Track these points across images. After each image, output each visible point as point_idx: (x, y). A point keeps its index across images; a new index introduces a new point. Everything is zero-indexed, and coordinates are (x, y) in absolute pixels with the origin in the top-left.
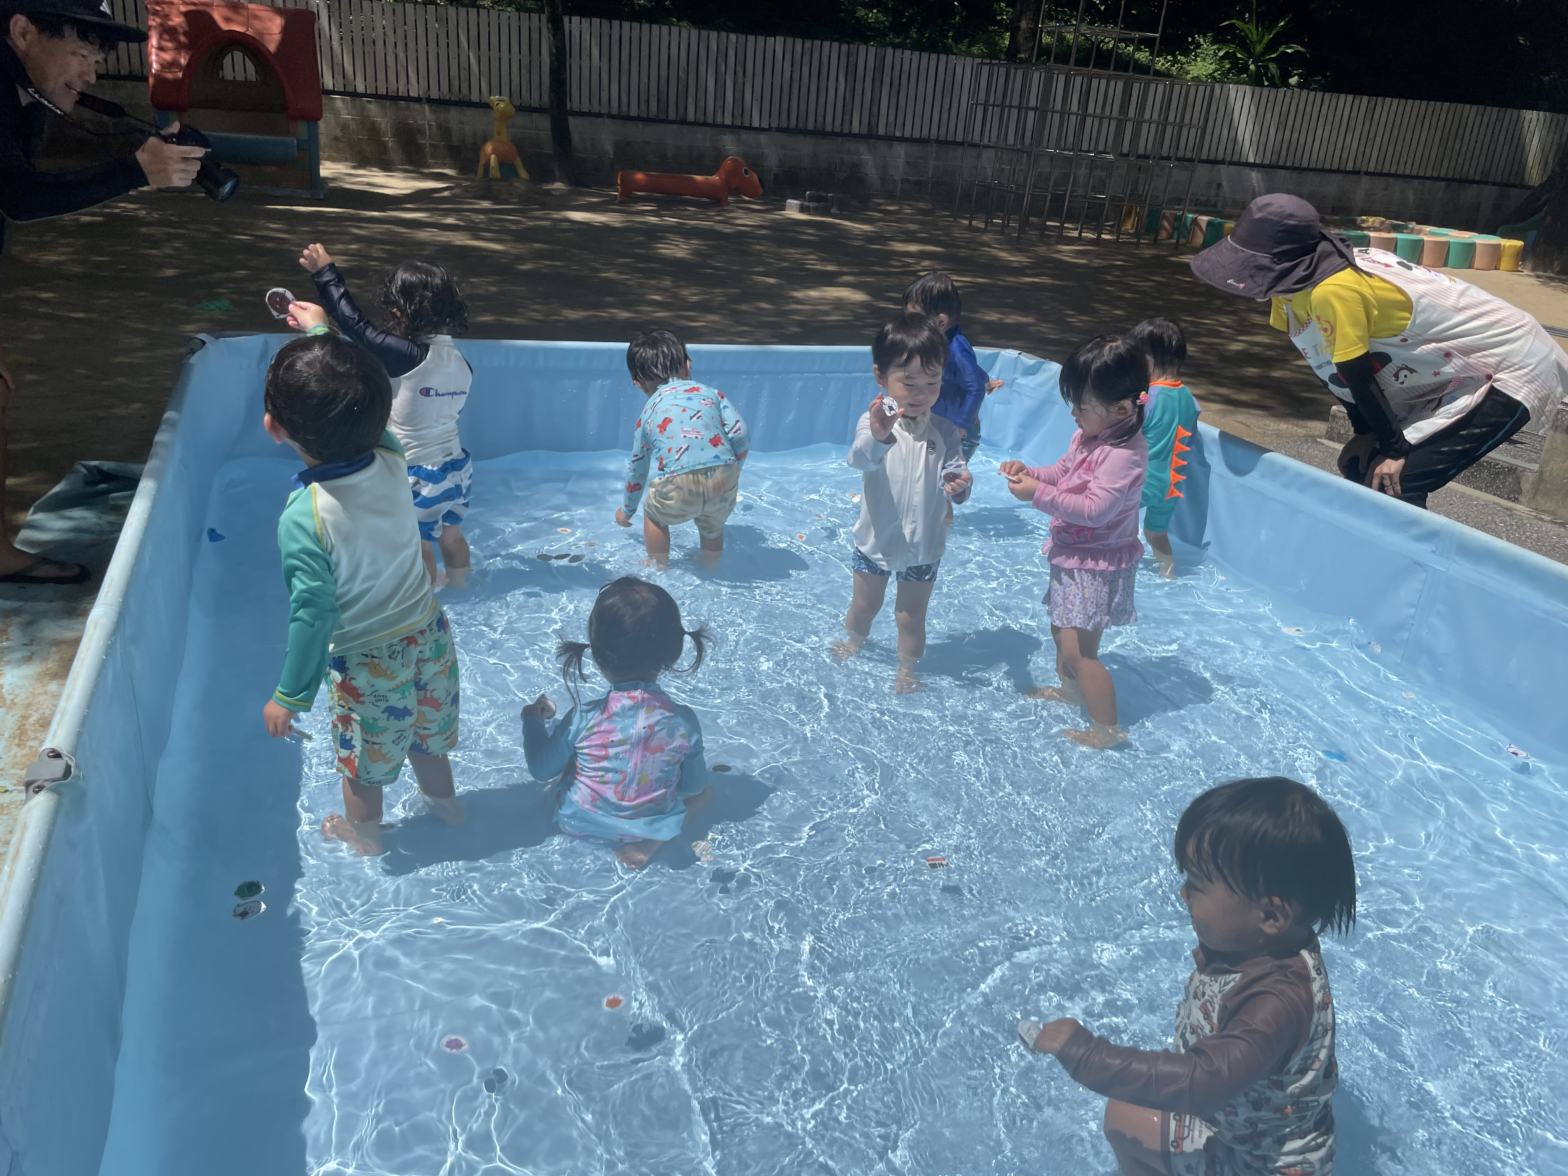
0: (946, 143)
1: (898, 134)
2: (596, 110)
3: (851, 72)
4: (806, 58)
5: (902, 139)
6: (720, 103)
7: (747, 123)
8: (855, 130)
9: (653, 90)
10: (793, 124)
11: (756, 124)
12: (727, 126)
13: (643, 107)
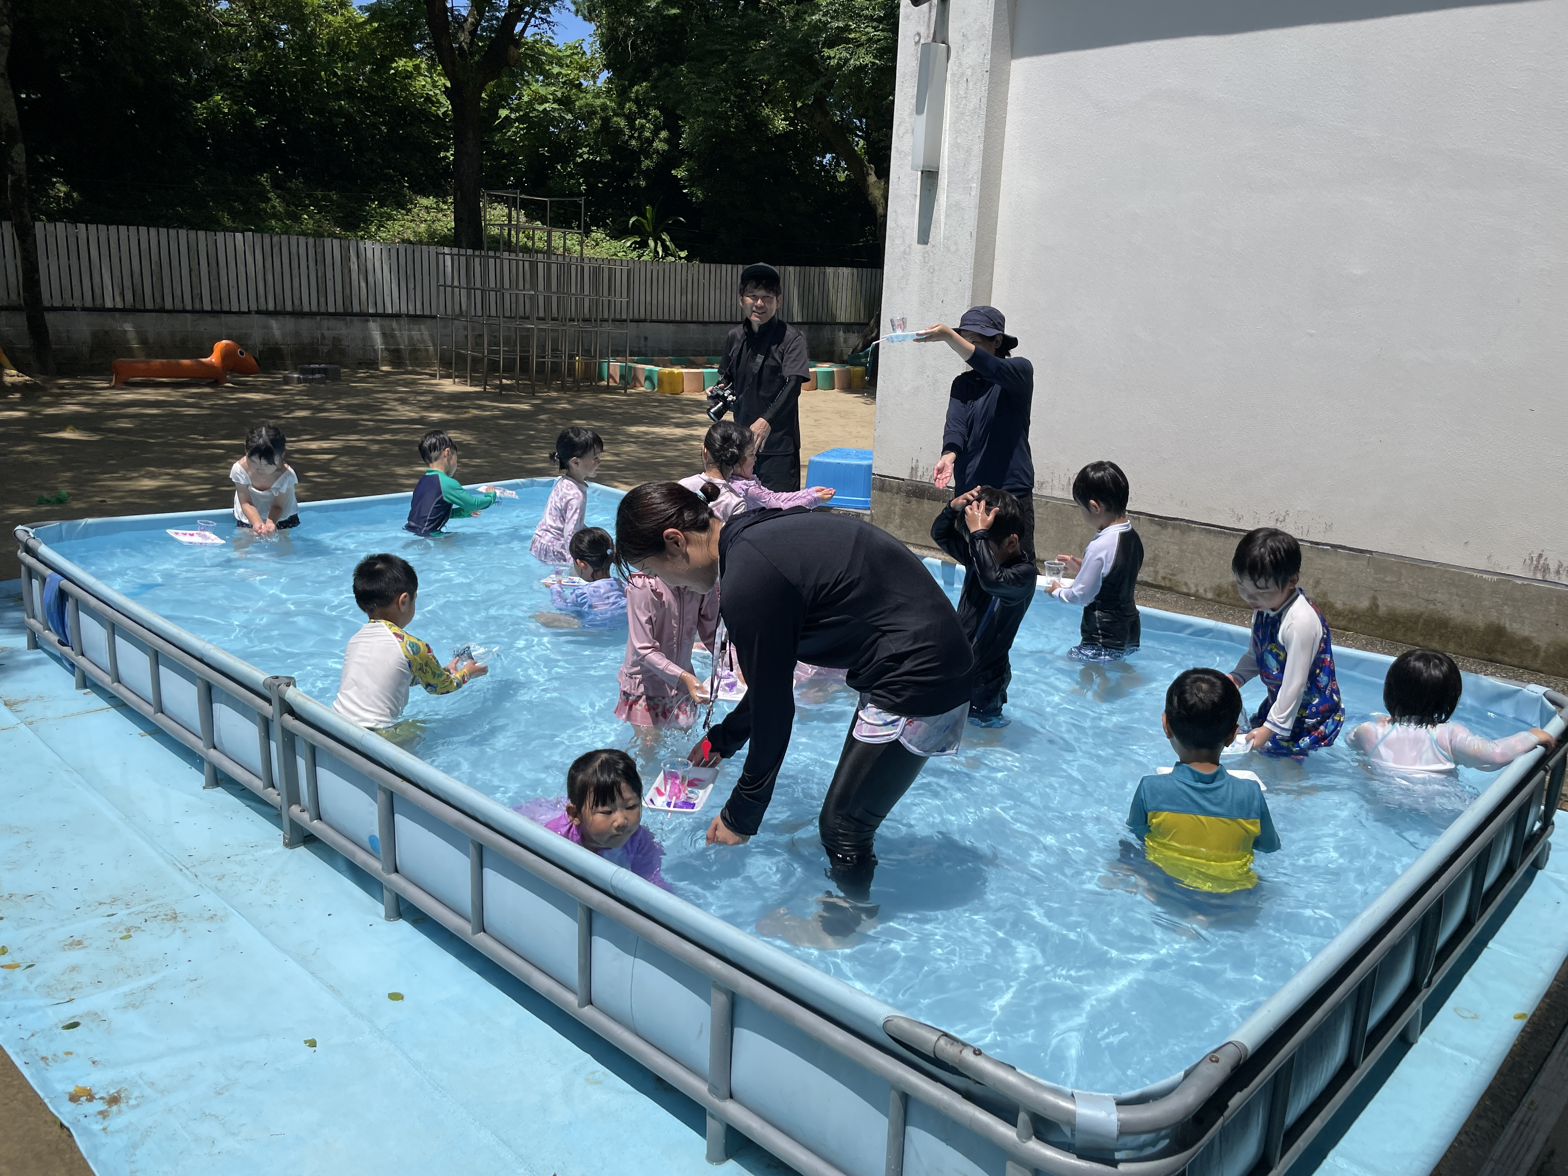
0: (416, 316)
1: (371, 311)
2: (69, 304)
3: (320, 260)
4: (276, 251)
5: (376, 315)
6: (196, 291)
7: (226, 308)
8: (331, 310)
9: (127, 283)
10: (271, 307)
11: (235, 308)
12: (207, 312)
13: (118, 299)
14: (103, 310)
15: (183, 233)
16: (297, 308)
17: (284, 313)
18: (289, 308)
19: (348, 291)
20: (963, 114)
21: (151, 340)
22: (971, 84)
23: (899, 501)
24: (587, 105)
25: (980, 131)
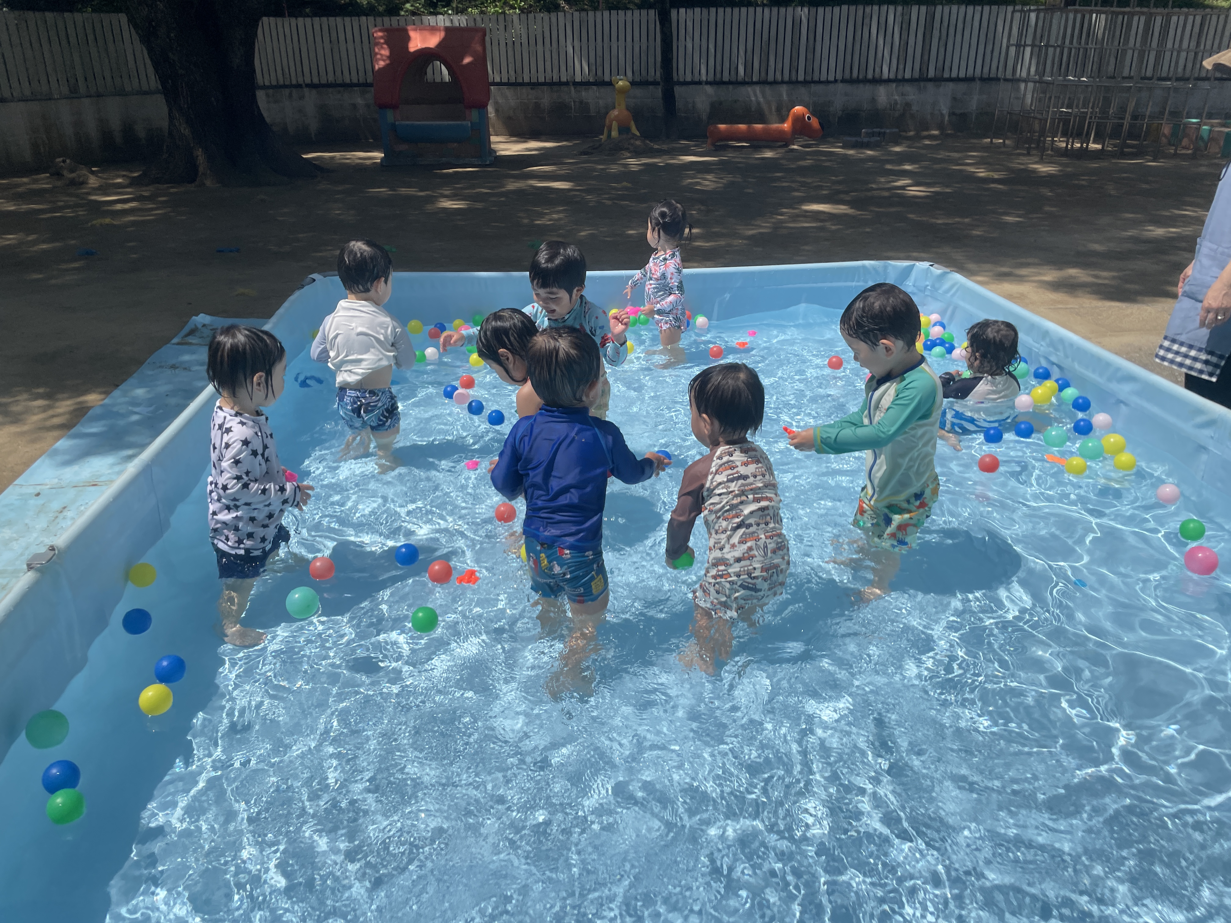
0: (989, 80)
1: (946, 75)
2: (696, 79)
3: (905, 28)
5: (950, 80)
6: (794, 64)
7: (816, 78)
8: (908, 75)
10: (855, 75)
11: (823, 78)
12: (801, 82)
13: (733, 73)
14: (722, 83)
15: (790, 9)
17: (866, 81)
18: (870, 76)
19: (926, 57)
21: (752, 107)
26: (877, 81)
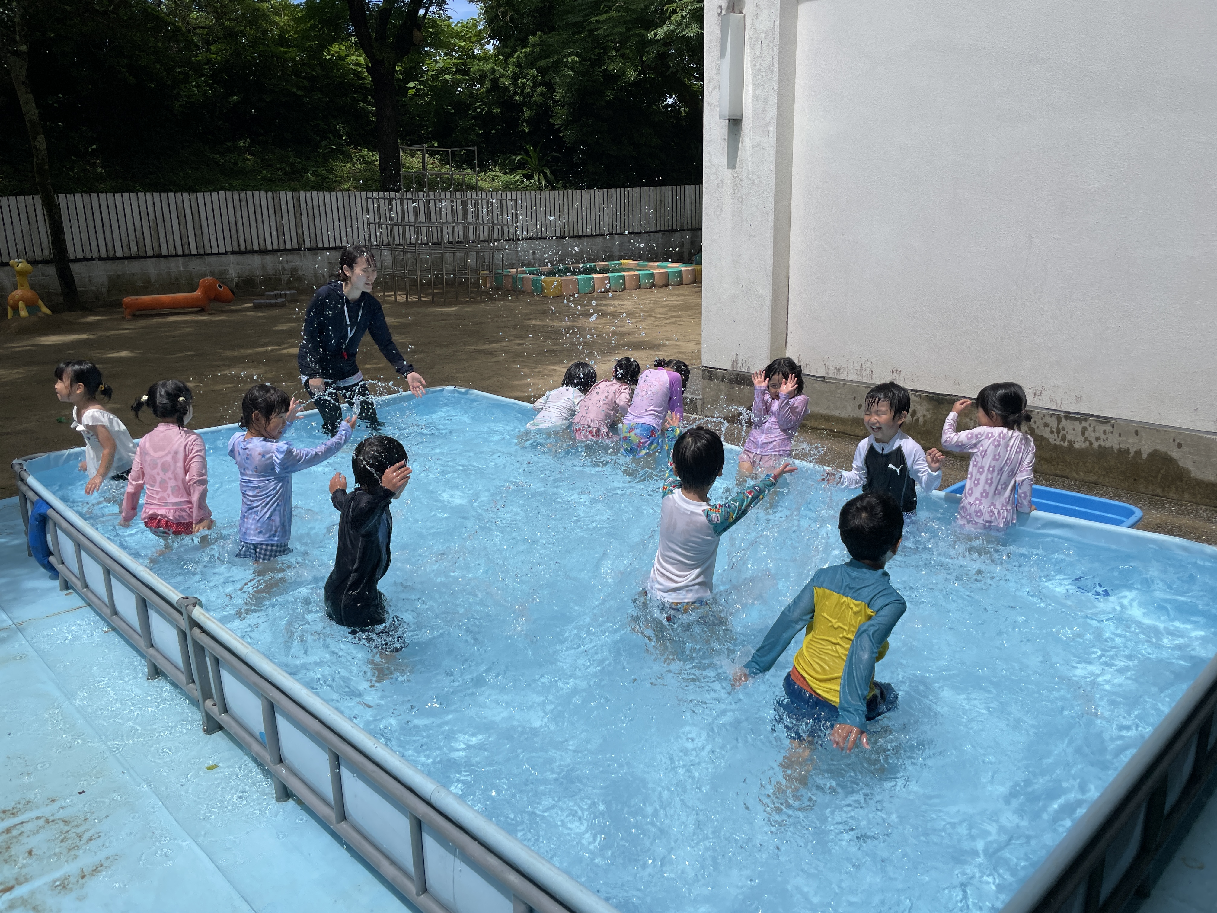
1: (320, 245)
2: (89, 256)
3: (277, 209)
4: (244, 203)
5: (324, 249)
6: (185, 240)
7: (208, 252)
8: (289, 247)
9: (132, 237)
10: (243, 248)
11: (215, 251)
12: (194, 255)
13: (126, 249)
14: (115, 258)
15: (171, 195)
16: (262, 247)
17: (252, 252)
18: (256, 248)
19: (300, 231)
20: (759, 70)
21: (153, 280)
22: (764, 46)
23: (724, 387)
24: (479, 70)
25: (775, 84)
26: (263, 252)
